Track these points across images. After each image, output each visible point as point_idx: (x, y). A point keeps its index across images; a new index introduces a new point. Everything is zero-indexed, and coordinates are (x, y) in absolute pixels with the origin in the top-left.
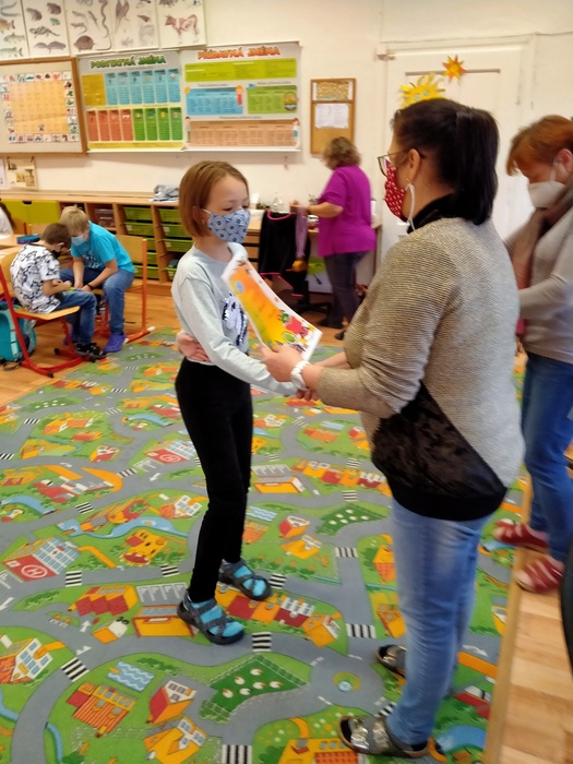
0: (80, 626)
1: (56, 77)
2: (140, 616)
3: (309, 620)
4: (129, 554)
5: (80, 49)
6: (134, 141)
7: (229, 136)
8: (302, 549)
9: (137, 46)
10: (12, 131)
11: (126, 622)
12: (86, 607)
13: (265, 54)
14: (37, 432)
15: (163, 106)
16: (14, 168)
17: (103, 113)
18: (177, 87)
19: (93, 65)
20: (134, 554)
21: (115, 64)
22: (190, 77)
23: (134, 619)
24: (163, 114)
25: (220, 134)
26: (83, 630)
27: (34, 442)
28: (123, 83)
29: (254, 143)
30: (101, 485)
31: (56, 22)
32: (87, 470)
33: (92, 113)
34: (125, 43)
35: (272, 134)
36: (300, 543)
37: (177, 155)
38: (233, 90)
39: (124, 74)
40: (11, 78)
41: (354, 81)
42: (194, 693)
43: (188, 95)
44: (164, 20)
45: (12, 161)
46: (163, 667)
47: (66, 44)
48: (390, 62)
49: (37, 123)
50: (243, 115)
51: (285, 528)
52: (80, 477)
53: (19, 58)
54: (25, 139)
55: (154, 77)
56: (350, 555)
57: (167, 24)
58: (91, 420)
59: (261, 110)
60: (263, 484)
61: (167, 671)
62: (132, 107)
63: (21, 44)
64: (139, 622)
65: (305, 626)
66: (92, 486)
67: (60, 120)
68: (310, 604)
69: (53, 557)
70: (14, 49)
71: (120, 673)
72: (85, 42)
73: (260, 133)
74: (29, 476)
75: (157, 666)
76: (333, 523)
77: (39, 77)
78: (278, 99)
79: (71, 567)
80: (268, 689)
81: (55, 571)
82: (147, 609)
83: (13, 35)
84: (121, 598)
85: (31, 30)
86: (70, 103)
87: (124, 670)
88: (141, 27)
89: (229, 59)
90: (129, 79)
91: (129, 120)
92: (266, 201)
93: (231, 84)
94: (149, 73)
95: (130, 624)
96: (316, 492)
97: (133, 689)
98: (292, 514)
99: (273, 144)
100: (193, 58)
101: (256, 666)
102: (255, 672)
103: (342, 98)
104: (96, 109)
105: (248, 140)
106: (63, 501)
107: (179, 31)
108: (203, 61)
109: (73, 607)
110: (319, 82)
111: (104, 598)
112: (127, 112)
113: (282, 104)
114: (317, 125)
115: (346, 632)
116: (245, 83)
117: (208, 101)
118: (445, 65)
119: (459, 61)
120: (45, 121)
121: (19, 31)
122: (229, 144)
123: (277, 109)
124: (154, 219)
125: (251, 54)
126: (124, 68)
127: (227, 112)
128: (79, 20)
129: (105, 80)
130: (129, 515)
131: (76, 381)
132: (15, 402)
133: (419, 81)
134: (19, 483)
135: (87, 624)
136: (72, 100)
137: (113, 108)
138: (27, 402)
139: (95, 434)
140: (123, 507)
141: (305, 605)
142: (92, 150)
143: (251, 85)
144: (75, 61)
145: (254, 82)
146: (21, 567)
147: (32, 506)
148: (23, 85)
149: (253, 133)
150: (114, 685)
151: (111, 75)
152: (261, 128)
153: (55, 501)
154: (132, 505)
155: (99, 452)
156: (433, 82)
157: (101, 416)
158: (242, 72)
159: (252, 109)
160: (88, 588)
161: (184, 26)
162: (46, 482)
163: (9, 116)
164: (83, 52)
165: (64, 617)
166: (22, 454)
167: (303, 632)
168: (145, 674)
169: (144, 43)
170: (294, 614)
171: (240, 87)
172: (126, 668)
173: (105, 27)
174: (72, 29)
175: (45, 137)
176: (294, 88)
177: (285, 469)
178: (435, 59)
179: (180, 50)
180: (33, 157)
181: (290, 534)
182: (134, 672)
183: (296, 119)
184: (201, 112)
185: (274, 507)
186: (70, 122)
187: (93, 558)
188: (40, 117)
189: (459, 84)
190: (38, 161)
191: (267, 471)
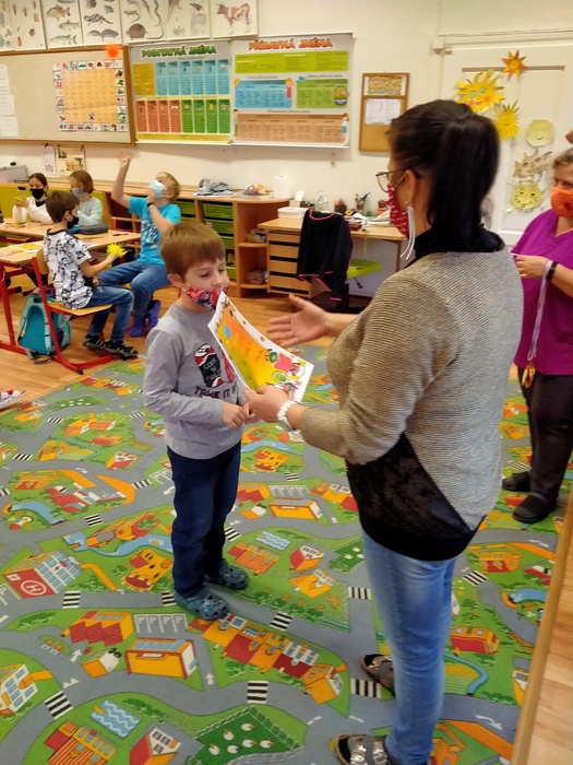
0: (71, 655)
1: (107, 65)
2: (134, 649)
3: (310, 671)
4: (132, 576)
5: (132, 37)
6: (182, 133)
7: (277, 130)
8: (312, 586)
9: (187, 36)
10: (64, 119)
11: (118, 655)
12: (81, 633)
13: (317, 46)
14: (58, 432)
15: (211, 97)
16: (64, 157)
17: (153, 103)
18: (227, 78)
19: (144, 54)
20: (137, 576)
21: (166, 53)
22: (240, 69)
23: (127, 652)
24: (211, 105)
25: (268, 128)
26: (74, 659)
27: (53, 443)
28: (173, 73)
29: (301, 139)
30: (114, 495)
31: (110, 9)
32: (101, 477)
33: (142, 103)
34: (176, 32)
35: (320, 129)
36: (311, 578)
37: (223, 148)
38: (283, 82)
39: (174, 64)
40: (65, 65)
41: (408, 75)
42: (179, 744)
43: (237, 87)
44: (215, 9)
45: (62, 149)
46: (150, 711)
47: (118, 31)
48: (447, 56)
49: (88, 111)
50: (292, 109)
51: (297, 559)
52: (94, 485)
53: (73, 45)
54: (75, 128)
55: (204, 68)
56: (363, 597)
57: (219, 13)
58: (114, 423)
59: (310, 105)
60: (279, 507)
61: (154, 716)
62: (180, 98)
63: (75, 32)
64: (132, 656)
65: (306, 677)
66: (105, 496)
67: (110, 109)
68: (315, 651)
69: (55, 573)
70: (68, 37)
71: (105, 714)
72: (138, 30)
73: (308, 128)
74: (43, 479)
75: (144, 709)
76: (349, 557)
77: (91, 65)
78: (328, 93)
79: (71, 586)
80: (257, 749)
81: (54, 589)
82: (140, 642)
83: (68, 23)
84: (117, 626)
85: (86, 17)
86: (120, 92)
87: (109, 710)
88: (193, 16)
89: (280, 51)
90: (179, 69)
91: (178, 111)
92: (310, 199)
93: (281, 76)
94: (199, 63)
95: (122, 658)
96: (334, 520)
97: (116, 734)
98: (306, 543)
99: (320, 140)
100: (243, 49)
101: (248, 720)
102: (246, 727)
103: (394, 94)
104: (145, 99)
105: (296, 134)
106: (73, 511)
107: (231, 20)
108: (253, 51)
109: (67, 632)
110: (371, 76)
111: (100, 624)
112: (176, 102)
113: (332, 98)
114: (367, 122)
115: (350, 690)
116: (295, 76)
117: (257, 94)
118: (504, 60)
119: (520, 57)
120: (95, 110)
121: (74, 18)
122: (276, 139)
123: (327, 103)
124: (197, 214)
125: (303, 46)
126: (175, 58)
127: (275, 105)
128: (132, 8)
129: (155, 69)
130: (137, 532)
131: (105, 380)
132: (42, 399)
133: (476, 78)
134: (32, 488)
135: (78, 653)
136: (122, 89)
137: (162, 98)
138: (54, 400)
139: (115, 438)
140: (132, 522)
141: (308, 652)
142: (140, 141)
143: (301, 78)
144: (126, 49)
145: (305, 74)
146: (21, 582)
147: (41, 513)
148: (75, 72)
149: (301, 128)
150: (96, 727)
151: (162, 65)
152: (309, 123)
153: (65, 510)
154: (141, 521)
155: (117, 458)
156: (492, 78)
157: (124, 419)
158: (293, 64)
159: (301, 103)
160: (85, 612)
161: (236, 16)
162: (59, 488)
163: (61, 103)
164: (135, 40)
165: (56, 643)
166: (40, 456)
167: (303, 684)
168: (131, 717)
169: (195, 32)
170: (296, 661)
171: (290, 80)
172: (111, 708)
173: (158, 15)
174: (124, 15)
175: (95, 125)
176: (345, 81)
177: (304, 491)
178: (495, 54)
179: (232, 39)
180: (82, 146)
181: (302, 567)
182: (119, 714)
183: (345, 115)
184: (249, 105)
185: (288, 533)
186: (119, 111)
187: (95, 578)
188: (91, 106)
189: (518, 81)
190: (88, 150)
191: (285, 491)
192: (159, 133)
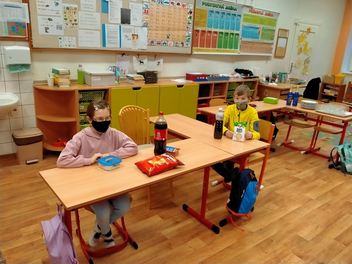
1: (184, 5)
6: (217, 49)
7: (254, 48)
13: (269, 16)
15: (232, 32)
17: (204, 31)
18: (239, 23)
19: (203, 4)
21: (215, 6)
22: (245, 20)
24: (231, 36)
25: (251, 47)
28: (217, 17)
33: (198, 31)
38: (258, 28)
39: (218, 12)
41: (289, 31)
43: (242, 28)
49: (166, 33)
50: (260, 40)
54: (155, 43)
55: (231, 17)
59: (264, 38)
62: (219, 30)
67: (181, 33)
77: (172, 3)
89: (258, 15)
90: (220, 15)
91: (216, 37)
93: (258, 26)
94: (229, 14)
99: (266, 53)
100: (246, 11)
104: (200, 29)
105: (259, 50)
108: (250, 13)
110: (281, 29)
112: (216, 33)
113: (270, 37)
114: (278, 46)
116: (261, 26)
117: (249, 32)
118: (307, 29)
119: (310, 29)
120: (171, 32)
125: (266, 15)
126: (218, 9)
127: (254, 38)
129: (208, 13)
136: (191, 22)
137: (210, 29)
142: (195, 53)
143: (263, 28)
148: (161, 5)
149: (261, 48)
151: (212, 12)
152: (263, 46)
156: (304, 34)
158: (262, 21)
163: (146, 25)
175: (169, 42)
176: (274, 31)
183: (273, 43)
184: (246, 37)
186: (187, 35)
188: (169, 30)
192: (205, 48)
